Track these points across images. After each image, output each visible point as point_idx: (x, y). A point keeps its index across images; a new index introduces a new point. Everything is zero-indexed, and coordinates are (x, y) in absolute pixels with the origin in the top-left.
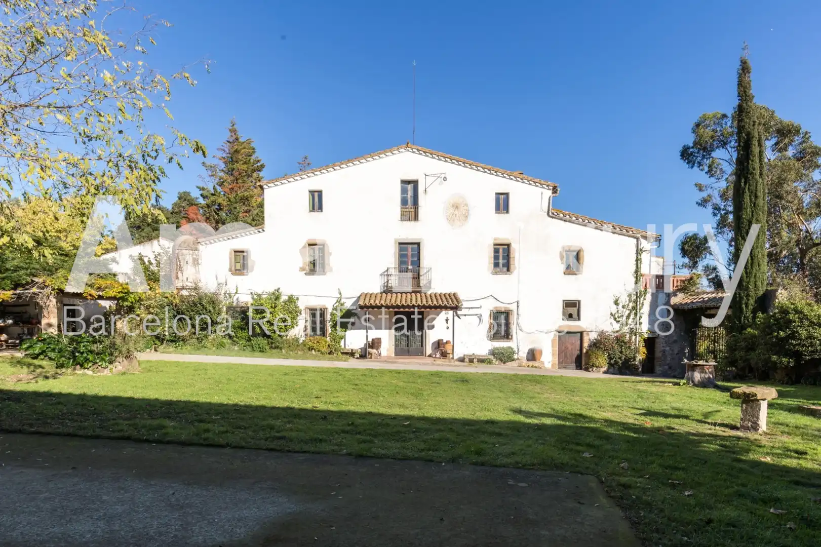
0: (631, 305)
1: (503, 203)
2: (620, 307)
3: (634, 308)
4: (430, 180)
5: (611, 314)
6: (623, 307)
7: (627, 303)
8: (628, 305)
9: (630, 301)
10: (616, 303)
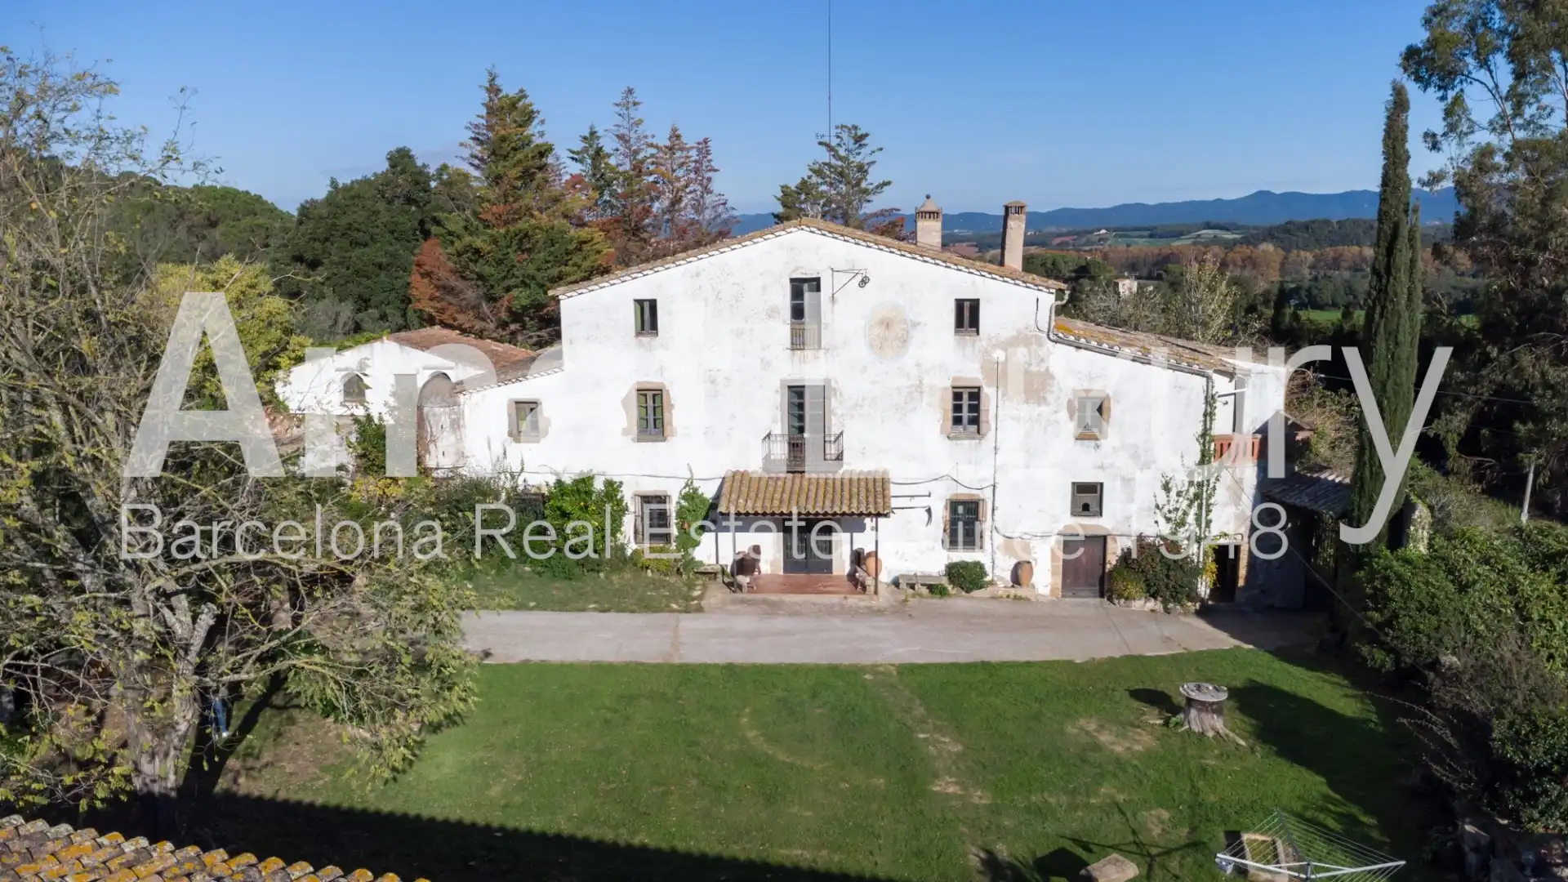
0: (1193, 490)
1: (967, 315)
2: (1173, 494)
3: (1197, 496)
4: (841, 278)
5: (1157, 507)
6: (1179, 494)
7: (1185, 488)
8: (1188, 491)
9: (1191, 483)
10: (1166, 488)
